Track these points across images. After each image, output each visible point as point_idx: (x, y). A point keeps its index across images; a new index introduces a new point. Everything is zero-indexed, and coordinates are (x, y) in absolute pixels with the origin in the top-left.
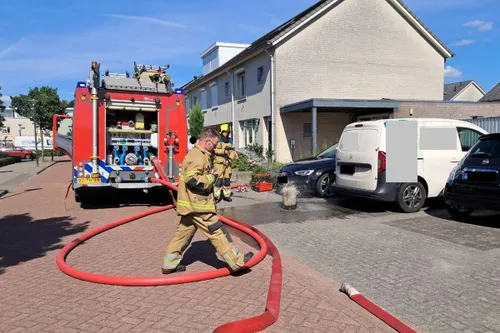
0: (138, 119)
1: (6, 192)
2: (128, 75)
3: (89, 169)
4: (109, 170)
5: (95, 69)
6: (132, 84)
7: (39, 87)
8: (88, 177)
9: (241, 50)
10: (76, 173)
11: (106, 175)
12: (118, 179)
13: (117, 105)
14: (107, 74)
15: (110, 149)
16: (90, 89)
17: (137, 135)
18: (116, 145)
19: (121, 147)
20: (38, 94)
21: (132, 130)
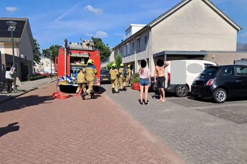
0: (82, 60)
1: (37, 88)
2: (78, 44)
3: (63, 79)
4: (71, 79)
5: (66, 41)
6: (79, 47)
7: (54, 45)
8: (63, 82)
9: (142, 27)
10: (58, 80)
11: (70, 81)
12: (74, 83)
13: (74, 55)
14: (70, 43)
15: (72, 71)
16: (64, 49)
17: (82, 66)
18: (74, 70)
19: (76, 71)
20: (54, 48)
21: (80, 64)
